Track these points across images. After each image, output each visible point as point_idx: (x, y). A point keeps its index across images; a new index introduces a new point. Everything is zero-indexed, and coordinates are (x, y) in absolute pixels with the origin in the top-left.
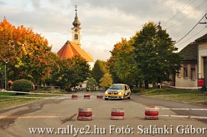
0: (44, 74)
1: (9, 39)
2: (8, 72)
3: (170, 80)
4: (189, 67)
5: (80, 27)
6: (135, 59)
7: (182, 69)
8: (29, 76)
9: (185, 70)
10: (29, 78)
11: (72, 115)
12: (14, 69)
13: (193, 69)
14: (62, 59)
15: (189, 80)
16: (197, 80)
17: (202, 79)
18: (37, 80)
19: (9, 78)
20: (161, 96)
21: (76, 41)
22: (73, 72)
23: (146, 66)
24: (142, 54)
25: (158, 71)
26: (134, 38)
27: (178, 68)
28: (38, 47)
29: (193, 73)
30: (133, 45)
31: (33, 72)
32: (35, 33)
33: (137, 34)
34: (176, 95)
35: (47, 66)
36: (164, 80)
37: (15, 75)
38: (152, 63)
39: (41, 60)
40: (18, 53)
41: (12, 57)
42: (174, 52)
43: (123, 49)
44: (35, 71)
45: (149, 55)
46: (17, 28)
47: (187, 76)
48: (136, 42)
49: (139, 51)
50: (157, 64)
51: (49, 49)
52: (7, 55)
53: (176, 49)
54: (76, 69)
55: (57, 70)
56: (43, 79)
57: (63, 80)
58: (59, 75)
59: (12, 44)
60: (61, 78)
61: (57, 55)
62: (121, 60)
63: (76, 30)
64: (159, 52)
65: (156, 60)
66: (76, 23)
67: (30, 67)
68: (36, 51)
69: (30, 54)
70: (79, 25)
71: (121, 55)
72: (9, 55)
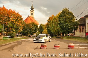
1: (5, 15)
2: (4, 29)
3: (73, 33)
4: (81, 27)
5: (34, 10)
6: (59, 23)
7: (78, 28)
8: (14, 30)
9: (80, 29)
10: (14, 31)
11: (37, 47)
13: (83, 28)
14: (27, 23)
15: (81, 33)
16: (85, 33)
17: (87, 32)
18: (17, 32)
19: (5, 31)
20: (71, 39)
21: (32, 16)
23: (64, 27)
24: (62, 22)
25: (69, 29)
26: (58, 15)
27: (77, 28)
28: (18, 18)
29: (83, 30)
30: (58, 18)
31: (15, 29)
32: (16, 12)
33: (60, 13)
34: (77, 39)
35: (21, 26)
36: (71, 33)
37: (7, 30)
38: (66, 25)
39: (19, 24)
41: (6, 22)
42: (75, 21)
43: (53, 19)
44: (16, 28)
45: (65, 22)
46: (8, 10)
47: (80, 31)
48: (59, 16)
49: (61, 20)
50: (68, 26)
51: (22, 19)
53: (77, 20)
54: (32, 27)
55: (25, 28)
56: (19, 31)
57: (27, 32)
58: (25, 30)
59: (6, 17)
60: (26, 31)
61: (25, 22)
62: (53, 24)
63: (32, 11)
64: (69, 21)
65: (68, 24)
66: (32, 8)
67: (14, 26)
68: (16, 20)
69: (14, 21)
70: (33, 9)
71: (53, 22)
72: (5, 21)
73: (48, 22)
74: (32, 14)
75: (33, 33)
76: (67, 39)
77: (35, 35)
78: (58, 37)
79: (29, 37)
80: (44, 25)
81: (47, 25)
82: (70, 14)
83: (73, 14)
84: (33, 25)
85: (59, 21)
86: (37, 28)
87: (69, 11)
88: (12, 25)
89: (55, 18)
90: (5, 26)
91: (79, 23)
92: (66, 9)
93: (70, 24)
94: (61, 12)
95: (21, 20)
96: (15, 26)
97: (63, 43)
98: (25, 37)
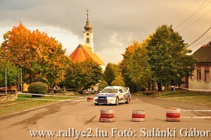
0: (58, 77)
1: (24, 43)
2: (23, 76)
3: (183, 83)
4: (203, 69)
6: (148, 61)
7: (195, 71)
8: (44, 79)
9: (199, 72)
10: (44, 81)
12: (29, 72)
13: (207, 72)
14: (75, 62)
15: (203, 82)
18: (51, 82)
20: (176, 98)
21: (88, 45)
22: (86, 75)
23: (160, 68)
24: (155, 57)
25: (172, 73)
26: (147, 40)
27: (192, 70)
28: (53, 50)
29: (207, 75)
30: (147, 48)
31: (47, 75)
32: (50, 37)
33: (151, 37)
34: (191, 97)
35: (61, 69)
37: (30, 78)
38: (166, 66)
39: (55, 63)
40: (33, 56)
41: (27, 61)
42: (188, 54)
43: (136, 52)
44: (50, 74)
45: (163, 57)
46: (32, 32)
47: (200, 79)
48: (150, 44)
49: (153, 53)
50: (171, 67)
51: (63, 52)
52: (23, 59)
53: (190, 51)
54: (88, 72)
55: (70, 73)
56: (58, 81)
57: (76, 83)
58: (72, 78)
59: (27, 48)
60: (73, 81)
61: (70, 58)
62: (134, 63)
63: (88, 34)
64: (172, 55)
65: (169, 63)
66: (87, 26)
67: (45, 70)
68: (50, 54)
69: (45, 57)
70: (91, 29)
71: (134, 58)
72: (24, 59)
73: (125, 57)
74: (88, 40)
75: (90, 84)
76: (168, 99)
77: (96, 88)
78: (148, 94)
79: (81, 93)
80: (115, 66)
81: (122, 64)
82: (174, 38)
83: (181, 38)
84: (89, 67)
85: (150, 55)
86: (100, 73)
87: (172, 31)
88: (39, 67)
89: (139, 49)
90: (26, 70)
91: (195, 59)
92: (165, 27)
93: (175, 63)
94: (152, 35)
95: (60, 53)
96: (47, 69)
97: (158, 107)
98: (72, 93)
